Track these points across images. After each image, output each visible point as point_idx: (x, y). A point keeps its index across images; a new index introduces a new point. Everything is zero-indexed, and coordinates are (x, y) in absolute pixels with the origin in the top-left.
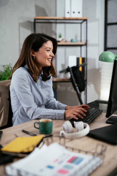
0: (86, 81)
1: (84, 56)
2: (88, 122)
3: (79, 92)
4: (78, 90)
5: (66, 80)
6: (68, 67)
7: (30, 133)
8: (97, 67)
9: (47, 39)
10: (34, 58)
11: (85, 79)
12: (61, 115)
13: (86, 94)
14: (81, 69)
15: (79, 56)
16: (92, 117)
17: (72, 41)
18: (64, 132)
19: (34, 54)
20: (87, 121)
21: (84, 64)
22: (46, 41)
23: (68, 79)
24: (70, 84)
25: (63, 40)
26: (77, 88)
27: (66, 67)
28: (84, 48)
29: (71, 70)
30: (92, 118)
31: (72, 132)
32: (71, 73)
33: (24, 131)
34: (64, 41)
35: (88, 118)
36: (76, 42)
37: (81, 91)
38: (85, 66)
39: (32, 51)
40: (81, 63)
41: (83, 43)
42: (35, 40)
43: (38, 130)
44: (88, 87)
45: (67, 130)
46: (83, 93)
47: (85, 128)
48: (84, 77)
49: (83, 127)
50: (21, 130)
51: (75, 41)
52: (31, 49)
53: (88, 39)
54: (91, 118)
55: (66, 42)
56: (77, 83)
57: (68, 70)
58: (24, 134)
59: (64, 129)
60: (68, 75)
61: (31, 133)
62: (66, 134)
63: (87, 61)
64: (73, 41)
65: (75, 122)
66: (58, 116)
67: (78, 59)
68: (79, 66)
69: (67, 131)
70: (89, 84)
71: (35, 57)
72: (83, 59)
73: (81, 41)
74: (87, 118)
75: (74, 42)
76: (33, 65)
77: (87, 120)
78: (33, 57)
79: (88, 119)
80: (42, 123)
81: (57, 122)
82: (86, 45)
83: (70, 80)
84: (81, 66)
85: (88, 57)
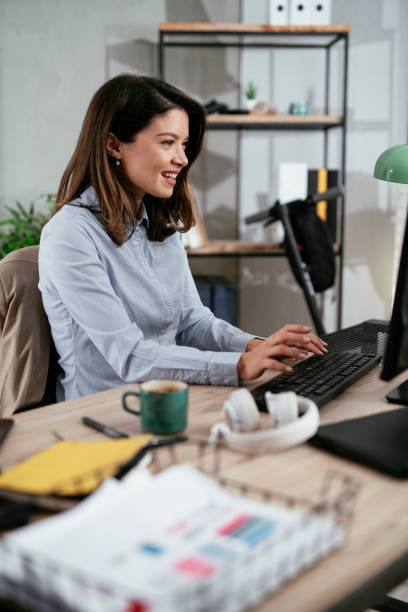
0: (341, 252)
1: (334, 164)
2: (320, 394)
3: (312, 291)
4: (309, 285)
5: (267, 251)
6: (277, 203)
7: (107, 431)
8: (383, 205)
9: (170, 103)
10: (118, 163)
11: (336, 247)
12: (226, 371)
13: (339, 300)
14: (321, 209)
15: (318, 165)
16: (339, 378)
17: (291, 110)
18: (225, 429)
19: (118, 151)
20: (318, 391)
21: (333, 191)
23: (274, 247)
24: (284, 262)
25: (259, 106)
26: (307, 276)
27: (271, 203)
28: (335, 135)
29: (285, 212)
30: (339, 382)
31: (257, 428)
32: (284, 224)
33: (88, 423)
34: (265, 109)
35: (323, 384)
36: (306, 113)
37: (321, 288)
38: (339, 201)
39: (113, 138)
40: (322, 187)
41: (334, 117)
42: (125, 100)
43: (136, 420)
44: (347, 273)
45: (240, 422)
46: (330, 293)
47: (301, 414)
48: (334, 240)
49: (295, 412)
50: (80, 419)
51: (303, 110)
52: (110, 131)
53: (350, 104)
54: (334, 381)
55: (271, 112)
56: (304, 260)
57: (275, 213)
58: (87, 430)
59: (229, 420)
60: (275, 230)
61: (112, 429)
62: (232, 437)
63: (344, 183)
64: (295, 110)
65: (269, 395)
66: (216, 375)
67: (313, 176)
68: (315, 198)
69: (236, 426)
70: (352, 267)
71: (120, 160)
72: (333, 177)
73: (327, 112)
74: (321, 382)
75: (299, 113)
76: (113, 188)
77: (317, 388)
78: (112, 160)
79: (321, 385)
80: (152, 394)
81: (211, 393)
82: (342, 124)
83: (282, 251)
84: (321, 200)
85: (349, 168)
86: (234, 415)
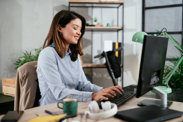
0: (123, 67)
1: (120, 41)
2: (117, 103)
3: (114, 78)
4: (113, 76)
5: (101, 66)
6: (104, 52)
7: (53, 114)
8: (135, 53)
10: (61, 34)
11: (121, 65)
12: (88, 96)
13: (122, 80)
14: (117, 54)
15: (116, 41)
17: (108, 25)
18: (89, 112)
19: (61, 30)
21: (120, 48)
22: (74, 18)
23: (103, 65)
24: (106, 69)
25: (98, 24)
26: (113, 73)
27: (102, 52)
28: (120, 33)
29: (106, 54)
30: (123, 100)
32: (106, 58)
33: (47, 112)
35: (119, 101)
36: (112, 26)
37: (117, 77)
38: (122, 51)
40: (117, 47)
41: (120, 27)
43: (62, 110)
44: (125, 73)
45: (93, 110)
46: (119, 79)
47: (112, 108)
48: (121, 63)
49: (110, 107)
50: (44, 111)
51: (111, 25)
53: (125, 24)
55: (101, 26)
56: (112, 69)
57: (103, 55)
58: (47, 114)
59: (90, 110)
60: (103, 60)
62: (91, 115)
63: (123, 45)
64: (109, 25)
65: (102, 103)
66: (85, 97)
67: (114, 44)
68: (115, 50)
69: (92, 112)
70: (126, 71)
71: (61, 33)
72: (120, 44)
73: (118, 26)
74: (118, 100)
75: (110, 26)
78: (59, 33)
79: (118, 101)
81: (85, 104)
82: (122, 29)
83: (105, 66)
84: (116, 51)
85: (125, 42)
86: (91, 108)
